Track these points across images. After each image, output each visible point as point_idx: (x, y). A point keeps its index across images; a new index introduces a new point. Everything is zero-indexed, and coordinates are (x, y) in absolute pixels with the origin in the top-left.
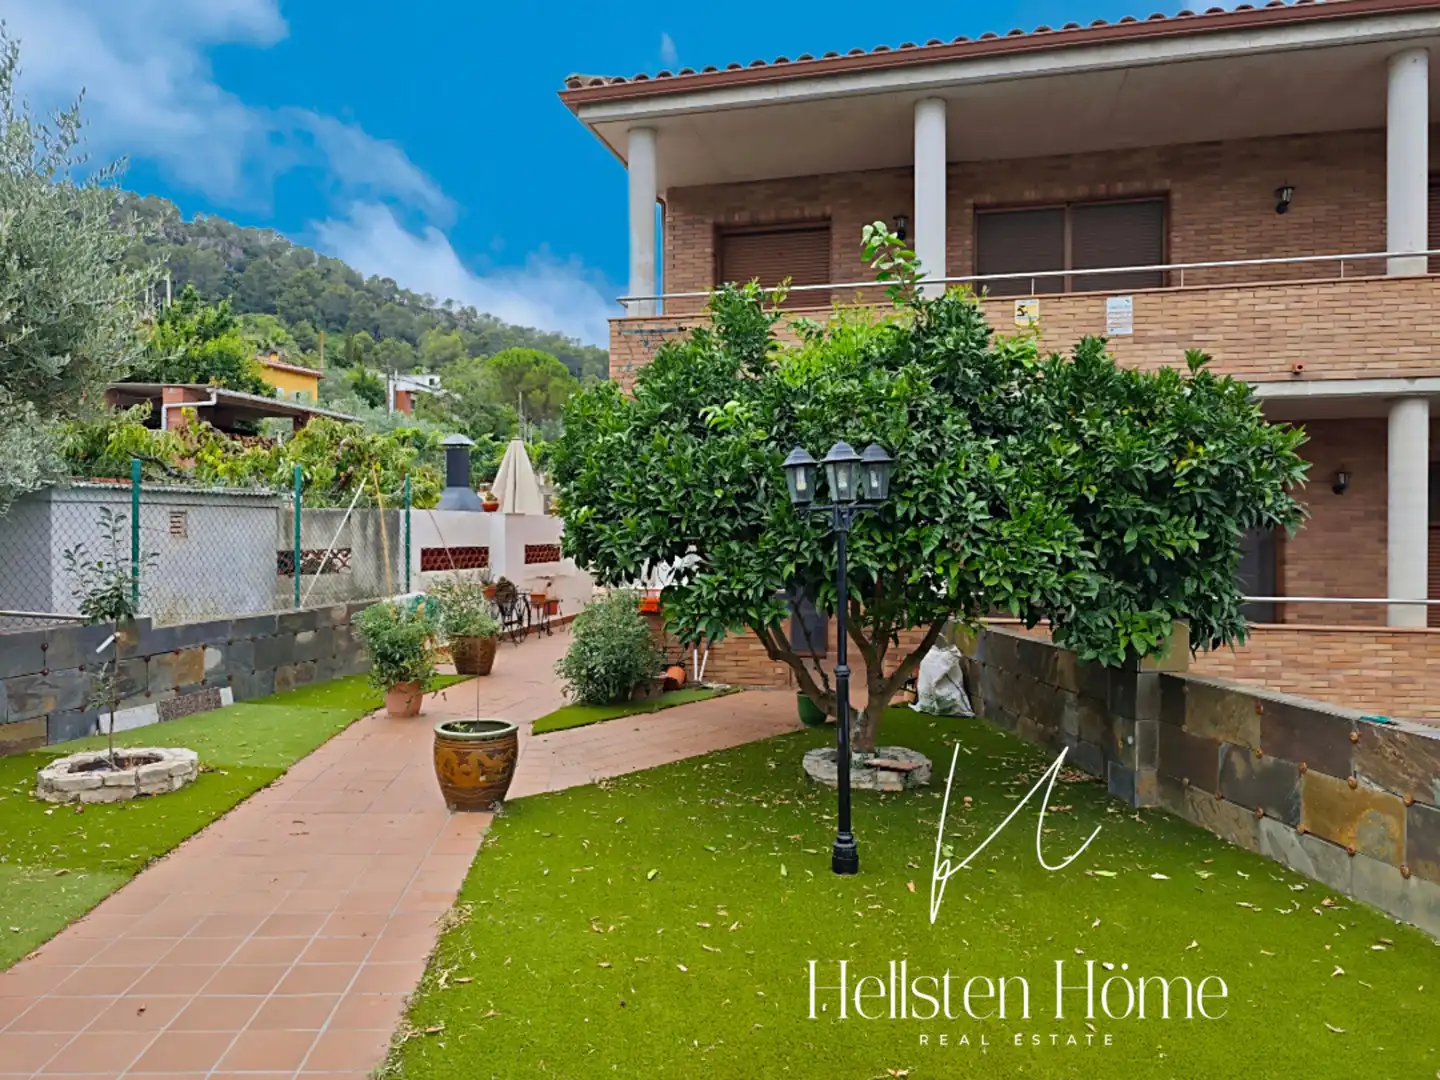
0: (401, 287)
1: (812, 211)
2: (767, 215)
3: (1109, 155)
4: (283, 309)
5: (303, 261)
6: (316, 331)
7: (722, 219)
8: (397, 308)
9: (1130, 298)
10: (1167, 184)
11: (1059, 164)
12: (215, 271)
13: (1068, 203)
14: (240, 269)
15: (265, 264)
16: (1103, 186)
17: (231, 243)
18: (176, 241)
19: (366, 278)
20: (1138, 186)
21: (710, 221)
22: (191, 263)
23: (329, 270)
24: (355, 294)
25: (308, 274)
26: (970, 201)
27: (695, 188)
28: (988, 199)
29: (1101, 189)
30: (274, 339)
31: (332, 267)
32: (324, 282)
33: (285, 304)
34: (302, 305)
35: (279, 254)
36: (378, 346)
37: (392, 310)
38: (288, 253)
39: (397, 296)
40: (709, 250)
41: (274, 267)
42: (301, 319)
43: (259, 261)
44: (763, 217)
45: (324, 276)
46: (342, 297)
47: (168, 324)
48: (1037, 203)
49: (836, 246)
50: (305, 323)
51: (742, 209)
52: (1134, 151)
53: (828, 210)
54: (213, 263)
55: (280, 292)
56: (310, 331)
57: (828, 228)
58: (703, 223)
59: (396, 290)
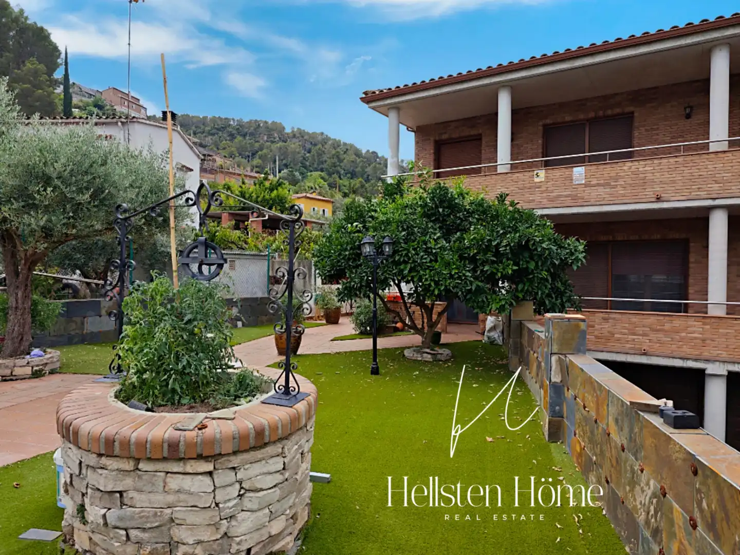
0: (380, 155)
1: (474, 132)
2: (455, 135)
3: (605, 98)
4: (327, 169)
5: (336, 145)
6: (341, 179)
7: (437, 138)
8: (377, 165)
9: (583, 168)
10: (631, 109)
11: (580, 104)
12: (299, 153)
13: (587, 120)
14: (309, 152)
15: (319, 149)
16: (601, 112)
17: (306, 140)
18: (283, 141)
19: (364, 152)
20: (618, 110)
21: (432, 139)
22: (289, 151)
23: (347, 149)
24: (358, 160)
25: (338, 152)
26: (541, 123)
27: (427, 126)
28: (548, 121)
29: (601, 113)
30: (318, 185)
31: (349, 148)
32: (345, 156)
33: (327, 167)
34: (335, 167)
35: (326, 143)
36: (367, 185)
37: (375, 167)
38: (330, 143)
39: (378, 160)
40: (432, 151)
41: (324, 149)
42: (334, 174)
43: (318, 147)
44: (454, 136)
45: (345, 153)
46: (353, 162)
47: (257, 186)
48: (572, 121)
49: (483, 146)
50: (335, 176)
51: (445, 133)
52: (616, 94)
53: (480, 131)
54: (297, 150)
55: (326, 161)
56: (338, 179)
57: (480, 139)
58: (430, 139)
59: (378, 157)
